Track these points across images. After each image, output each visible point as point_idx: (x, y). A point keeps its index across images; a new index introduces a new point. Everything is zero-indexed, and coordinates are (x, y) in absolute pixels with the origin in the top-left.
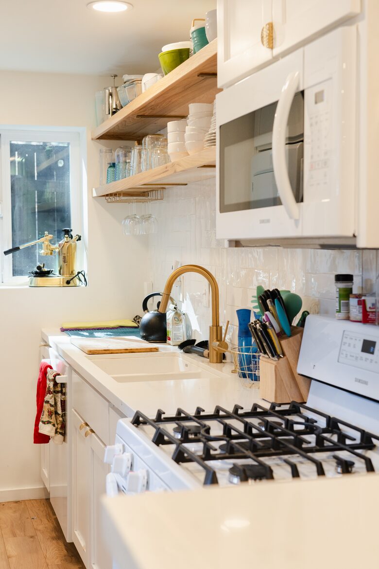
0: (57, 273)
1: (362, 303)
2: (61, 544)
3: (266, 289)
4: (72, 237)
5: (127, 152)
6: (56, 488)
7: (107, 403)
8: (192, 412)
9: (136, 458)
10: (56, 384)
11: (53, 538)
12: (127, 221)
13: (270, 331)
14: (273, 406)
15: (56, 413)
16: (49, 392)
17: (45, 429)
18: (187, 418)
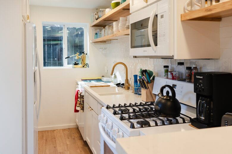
0: (80, 64)
1: (172, 74)
2: (82, 141)
3: (143, 70)
4: (84, 54)
5: (101, 30)
6: (80, 124)
7: (97, 102)
8: (123, 105)
9: (108, 118)
10: (81, 96)
11: (80, 139)
12: (100, 50)
13: (144, 81)
14: (146, 103)
15: (81, 104)
16: (79, 98)
17: (78, 108)
18: (122, 107)
